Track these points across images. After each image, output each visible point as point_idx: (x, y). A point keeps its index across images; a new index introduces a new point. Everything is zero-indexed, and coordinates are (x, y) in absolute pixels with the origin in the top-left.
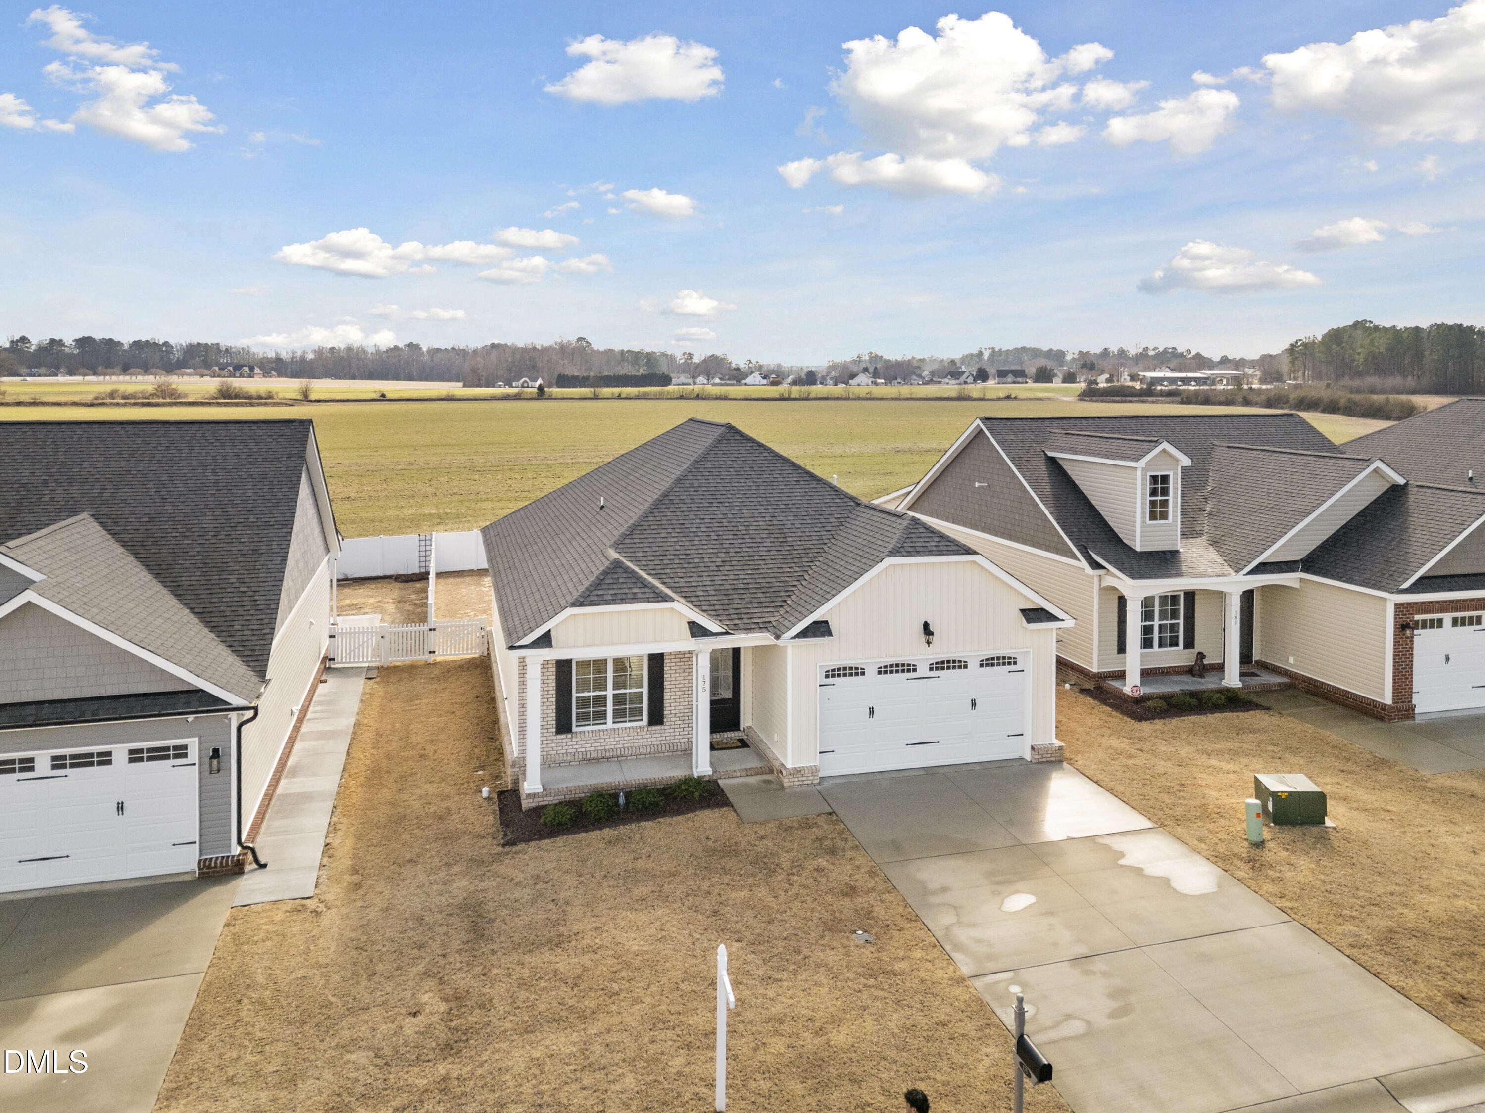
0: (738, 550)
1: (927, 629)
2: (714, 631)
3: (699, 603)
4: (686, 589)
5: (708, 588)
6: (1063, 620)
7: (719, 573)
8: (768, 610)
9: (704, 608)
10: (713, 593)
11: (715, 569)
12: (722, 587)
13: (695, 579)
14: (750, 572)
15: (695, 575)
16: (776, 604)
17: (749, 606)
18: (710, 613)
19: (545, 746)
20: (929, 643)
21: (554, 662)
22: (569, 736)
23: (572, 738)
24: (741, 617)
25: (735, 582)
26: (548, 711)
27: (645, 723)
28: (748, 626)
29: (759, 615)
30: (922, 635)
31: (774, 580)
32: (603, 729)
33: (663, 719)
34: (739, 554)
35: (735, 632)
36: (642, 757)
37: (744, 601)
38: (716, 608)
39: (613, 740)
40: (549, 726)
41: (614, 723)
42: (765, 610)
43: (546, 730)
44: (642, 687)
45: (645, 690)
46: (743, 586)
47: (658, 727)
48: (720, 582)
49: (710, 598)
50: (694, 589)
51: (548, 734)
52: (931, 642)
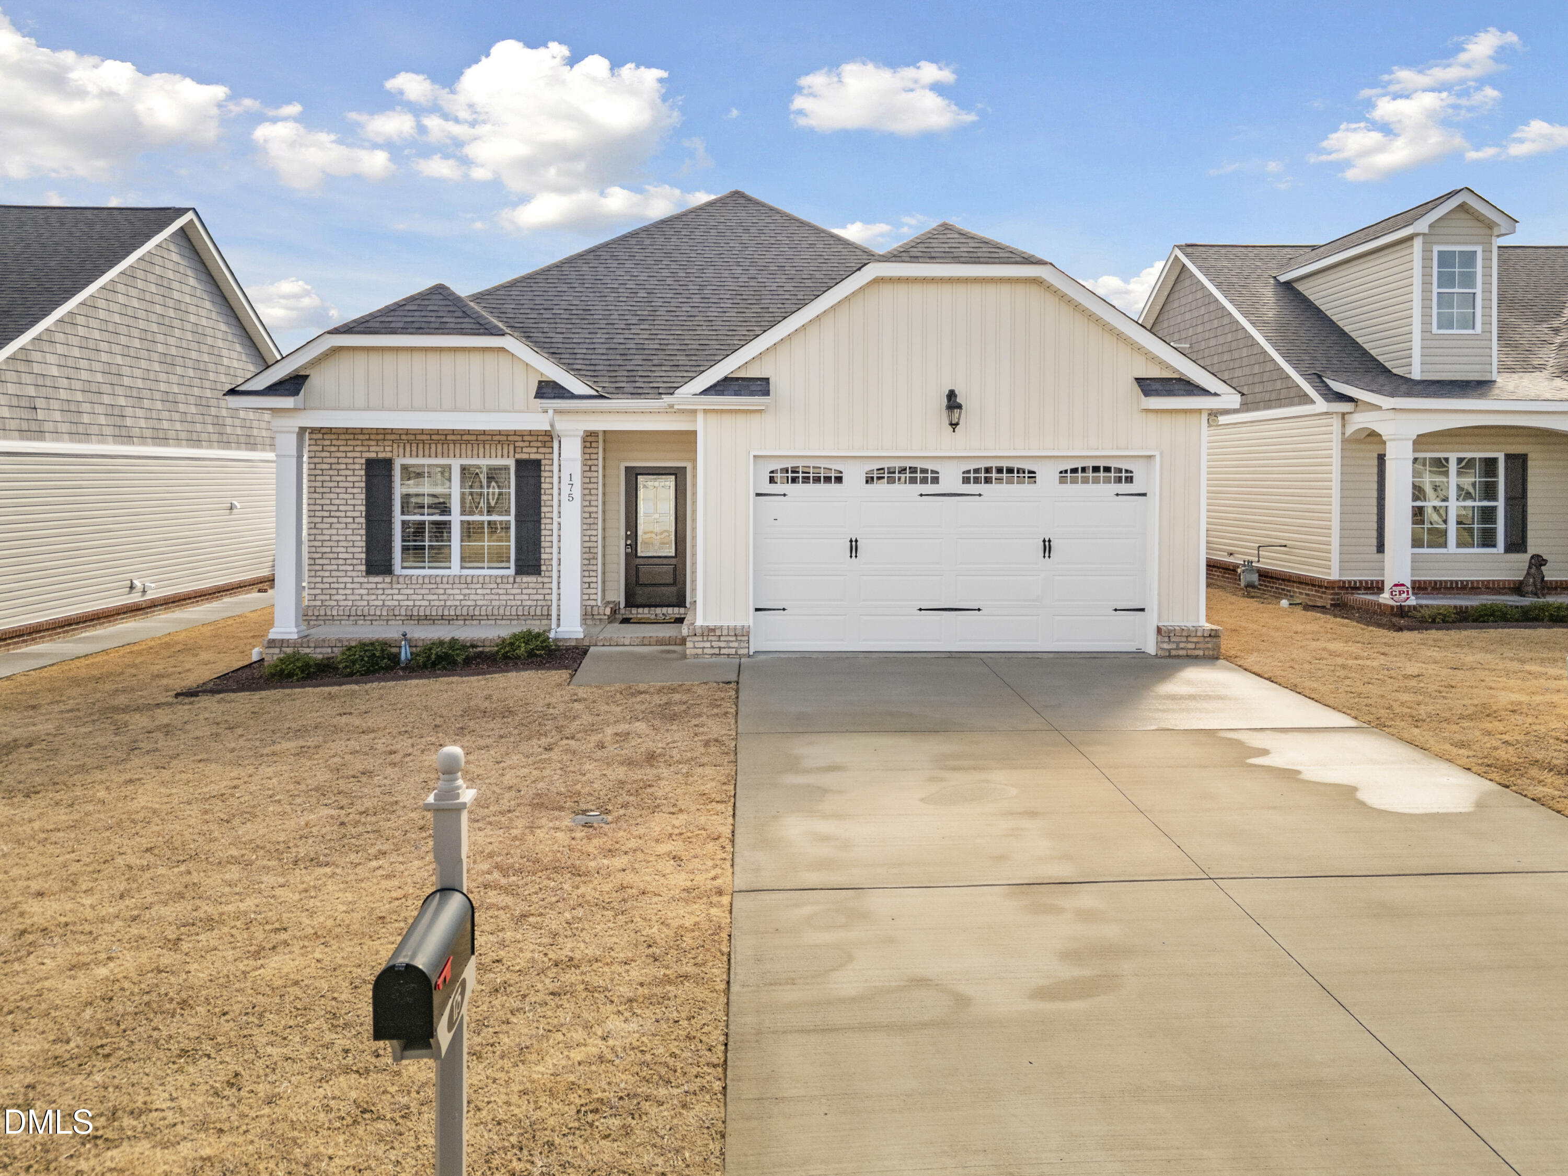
0: (674, 309)
1: (953, 402)
2: (577, 393)
3: (571, 361)
5: (596, 346)
6: (1216, 394)
7: (628, 332)
9: (578, 367)
10: (604, 351)
11: (624, 326)
12: (622, 346)
14: (678, 333)
15: (587, 331)
18: (583, 372)
19: (349, 592)
20: (954, 425)
21: (363, 461)
22: (388, 579)
23: (391, 583)
24: (632, 379)
25: (646, 342)
26: (354, 538)
27: (512, 571)
28: (640, 391)
29: (665, 379)
30: (945, 413)
31: (715, 342)
32: (443, 576)
33: (540, 566)
34: (673, 314)
35: (613, 396)
36: (504, 622)
37: (650, 363)
38: (598, 368)
39: (457, 591)
40: (355, 562)
41: (462, 568)
42: (678, 374)
43: (351, 568)
44: (508, 512)
45: (512, 518)
46: (658, 347)
47: (532, 579)
48: (622, 341)
49: (593, 357)
50: (575, 346)
51: (354, 574)
52: (957, 424)
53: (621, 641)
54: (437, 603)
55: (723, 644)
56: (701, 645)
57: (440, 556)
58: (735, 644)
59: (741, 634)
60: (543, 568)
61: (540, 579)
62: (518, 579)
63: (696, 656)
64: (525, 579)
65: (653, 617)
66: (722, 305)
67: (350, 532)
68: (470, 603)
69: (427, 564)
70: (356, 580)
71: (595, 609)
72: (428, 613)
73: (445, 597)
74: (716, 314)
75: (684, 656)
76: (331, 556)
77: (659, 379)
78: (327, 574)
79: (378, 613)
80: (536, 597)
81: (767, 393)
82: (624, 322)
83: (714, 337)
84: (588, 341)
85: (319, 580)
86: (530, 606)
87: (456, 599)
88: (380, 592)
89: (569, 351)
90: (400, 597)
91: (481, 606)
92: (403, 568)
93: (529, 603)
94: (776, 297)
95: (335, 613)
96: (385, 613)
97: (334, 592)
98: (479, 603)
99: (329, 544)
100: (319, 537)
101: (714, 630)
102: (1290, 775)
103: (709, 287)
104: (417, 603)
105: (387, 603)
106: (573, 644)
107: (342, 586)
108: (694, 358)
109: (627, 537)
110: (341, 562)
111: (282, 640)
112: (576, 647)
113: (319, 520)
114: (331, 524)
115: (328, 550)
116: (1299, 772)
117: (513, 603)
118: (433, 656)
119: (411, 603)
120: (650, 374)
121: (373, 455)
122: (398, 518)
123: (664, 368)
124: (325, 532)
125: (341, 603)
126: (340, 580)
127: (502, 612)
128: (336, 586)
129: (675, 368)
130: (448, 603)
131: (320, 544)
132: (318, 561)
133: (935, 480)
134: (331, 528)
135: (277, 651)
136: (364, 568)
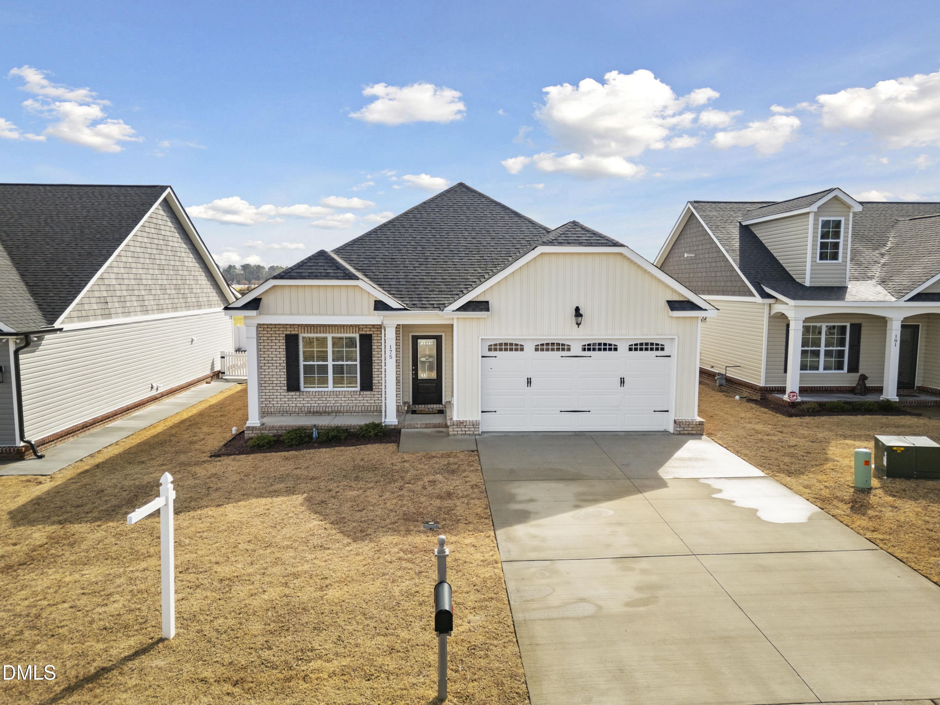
0: (436, 258)
1: (578, 313)
2: (394, 307)
3: (389, 289)
4: (382, 280)
5: (401, 280)
6: (707, 310)
7: (415, 271)
8: (446, 296)
9: (392, 292)
10: (405, 283)
11: (412, 268)
12: (413, 280)
13: (392, 274)
14: (440, 272)
15: (394, 271)
16: (454, 293)
17: (430, 293)
18: (396, 296)
19: (279, 400)
20: (578, 324)
21: (284, 335)
22: (298, 394)
23: (299, 395)
24: (420, 299)
25: (425, 277)
26: (280, 373)
27: (358, 389)
28: (425, 306)
29: (436, 299)
30: (574, 318)
31: (458, 277)
32: (325, 392)
33: (372, 386)
34: (436, 260)
35: (413, 309)
36: (355, 414)
37: (428, 290)
38: (402, 293)
39: (332, 399)
40: (281, 385)
41: (334, 387)
42: (443, 296)
43: (279, 388)
44: (356, 360)
45: (358, 363)
46: (430, 280)
47: (368, 393)
48: (413, 277)
49: (400, 286)
50: (389, 280)
51: (281, 391)
52: (580, 324)
53: (416, 426)
54: (322, 405)
55: (467, 429)
56: (457, 429)
57: (324, 381)
58: (473, 429)
59: (475, 425)
60: (374, 387)
61: (372, 393)
62: (362, 393)
63: (454, 435)
64: (365, 393)
65: (427, 410)
66: (460, 255)
67: (278, 370)
68: (338, 405)
69: (316, 386)
70: (282, 394)
71: (400, 407)
72: (318, 410)
73: (326, 402)
74: (457, 260)
75: (448, 435)
76: (269, 382)
77: (433, 299)
78: (268, 391)
79: (294, 410)
80: (370, 402)
81: (488, 310)
82: (412, 266)
83: (458, 274)
84: (396, 277)
85: (264, 394)
86: (368, 406)
87: (331, 402)
88: (294, 400)
89: (387, 283)
90: (304, 402)
91: (344, 406)
92: (305, 387)
93: (367, 404)
94: (487, 250)
95: (272, 410)
96: (297, 410)
97: (272, 400)
98: (343, 405)
99: (268, 376)
100: (263, 373)
101: (463, 423)
102: (729, 503)
103: (453, 244)
104: (313, 405)
105: (297, 405)
106: (393, 427)
107: (275, 397)
108: (449, 287)
109: (413, 370)
110: (274, 385)
111: (253, 427)
112: (394, 429)
113: (263, 365)
114: (269, 366)
115: (268, 379)
116: (734, 502)
117: (359, 404)
118: (330, 437)
119: (309, 405)
120: (429, 296)
121: (289, 333)
122: (302, 363)
123: (435, 293)
124: (266, 370)
125: (275, 405)
126: (274, 394)
127: (354, 409)
128: (272, 397)
129: (440, 293)
130: (328, 405)
131: (263, 376)
132: (263, 385)
133: (569, 350)
134: (269, 369)
135: (250, 432)
136: (286, 388)
